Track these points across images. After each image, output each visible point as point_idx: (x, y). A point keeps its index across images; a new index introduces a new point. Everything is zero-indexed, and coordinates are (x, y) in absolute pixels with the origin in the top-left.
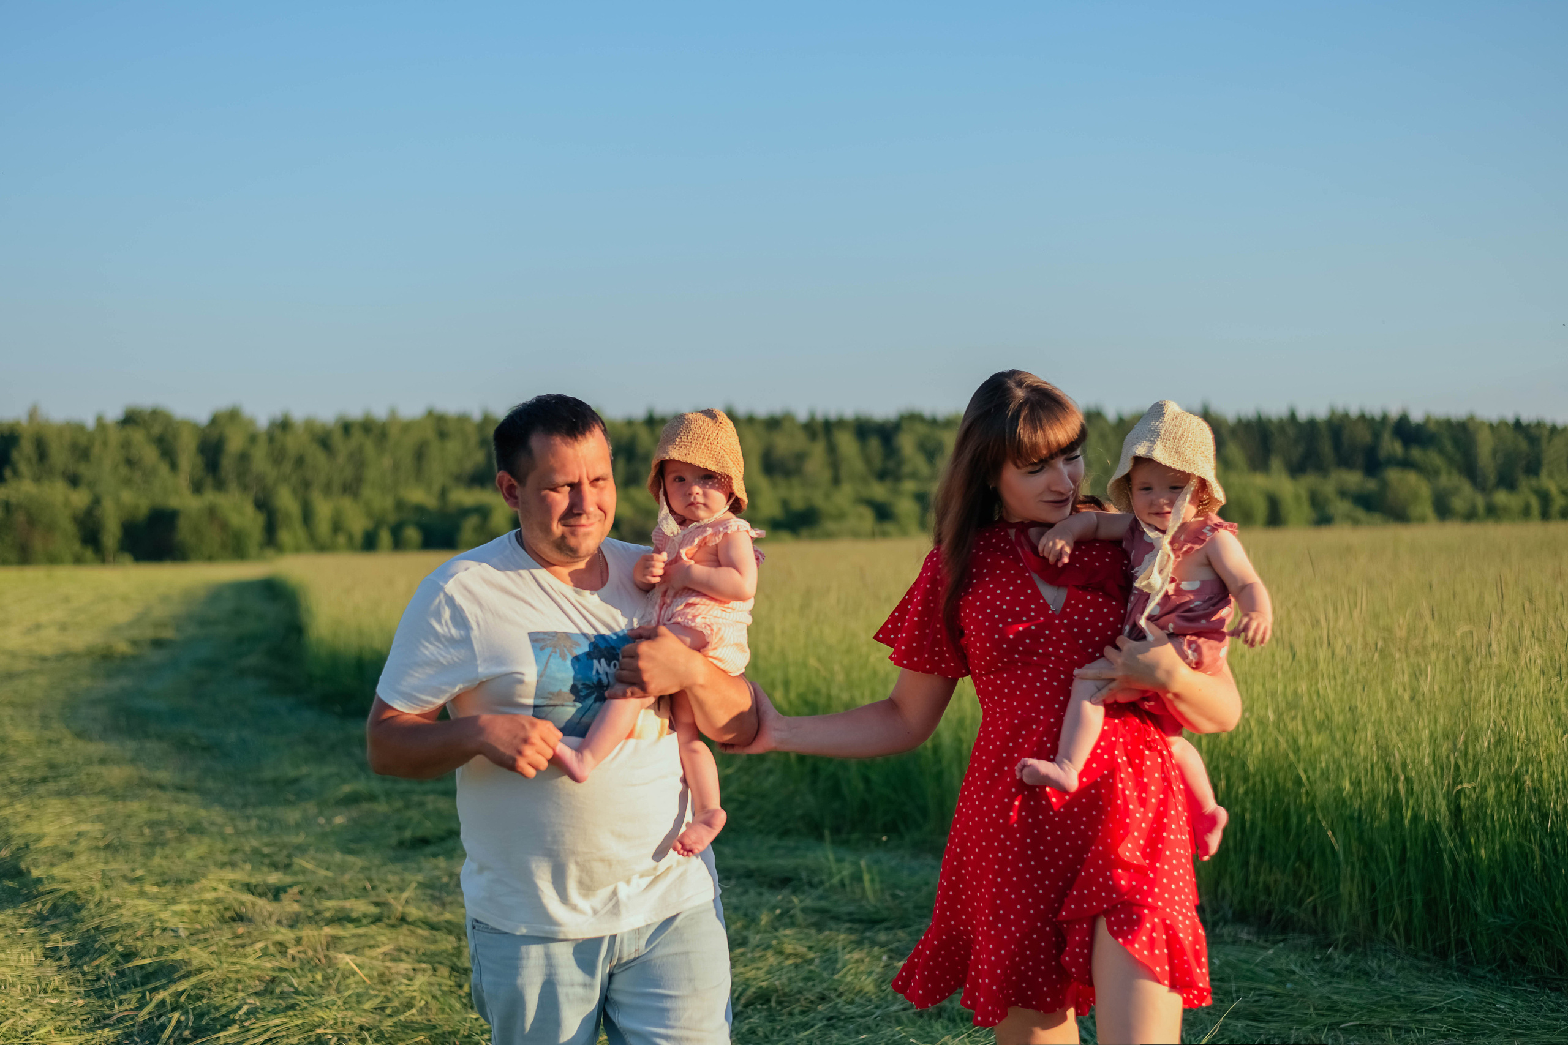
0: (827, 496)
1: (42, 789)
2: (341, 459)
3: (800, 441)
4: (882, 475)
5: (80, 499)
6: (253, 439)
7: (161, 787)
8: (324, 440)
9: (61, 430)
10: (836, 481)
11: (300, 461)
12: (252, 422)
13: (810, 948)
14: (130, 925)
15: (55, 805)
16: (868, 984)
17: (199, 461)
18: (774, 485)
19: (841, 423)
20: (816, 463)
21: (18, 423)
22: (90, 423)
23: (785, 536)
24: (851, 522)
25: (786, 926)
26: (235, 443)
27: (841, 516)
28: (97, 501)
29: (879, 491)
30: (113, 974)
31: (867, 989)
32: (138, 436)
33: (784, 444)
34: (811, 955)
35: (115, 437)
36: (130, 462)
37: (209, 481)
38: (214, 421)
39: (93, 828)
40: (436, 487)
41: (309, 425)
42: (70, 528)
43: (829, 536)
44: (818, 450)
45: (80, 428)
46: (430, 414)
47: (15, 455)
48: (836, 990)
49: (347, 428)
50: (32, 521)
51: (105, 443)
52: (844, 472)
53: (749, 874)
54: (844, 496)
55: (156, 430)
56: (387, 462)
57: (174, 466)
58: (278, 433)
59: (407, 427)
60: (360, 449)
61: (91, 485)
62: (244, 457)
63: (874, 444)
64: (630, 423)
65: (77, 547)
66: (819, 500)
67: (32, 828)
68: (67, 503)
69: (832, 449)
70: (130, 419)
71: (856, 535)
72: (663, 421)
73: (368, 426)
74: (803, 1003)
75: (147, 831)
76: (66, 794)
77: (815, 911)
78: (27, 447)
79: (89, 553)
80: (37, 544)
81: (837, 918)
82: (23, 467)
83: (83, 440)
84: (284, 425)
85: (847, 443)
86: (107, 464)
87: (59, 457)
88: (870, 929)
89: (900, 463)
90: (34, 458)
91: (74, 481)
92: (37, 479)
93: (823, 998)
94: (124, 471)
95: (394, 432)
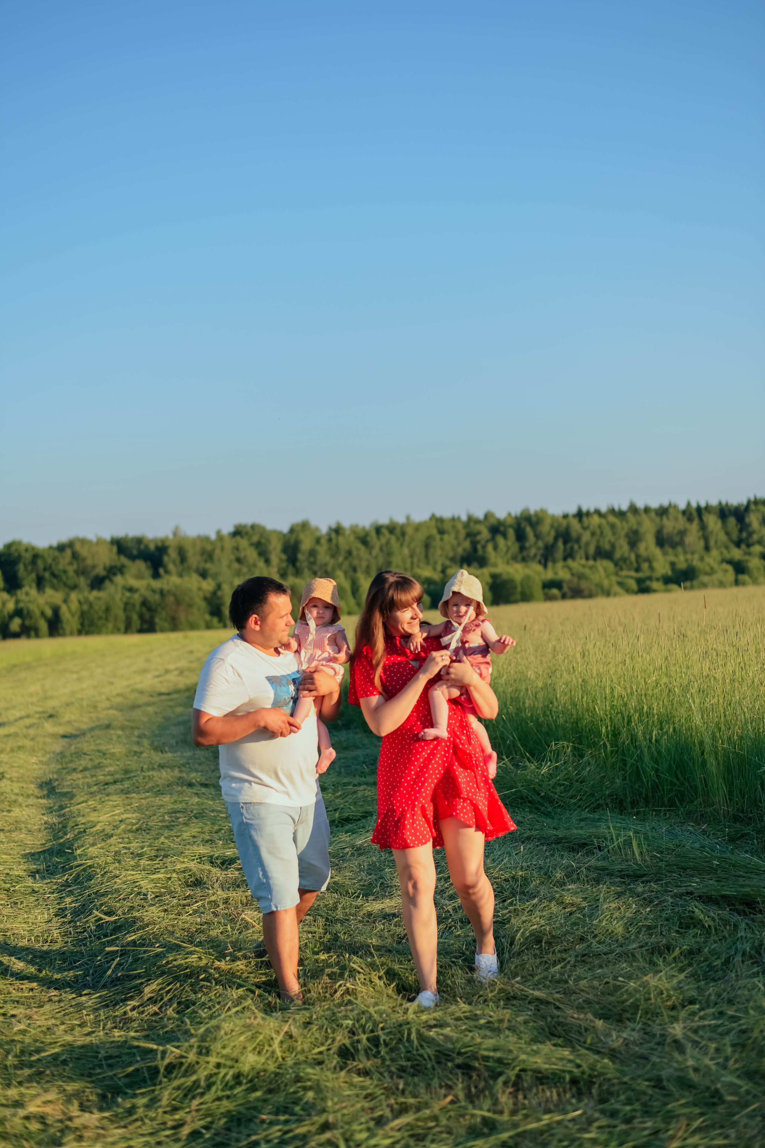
0: (702, 559)
1: (111, 788)
2: (376, 551)
3: (682, 523)
4: (738, 544)
5: (208, 585)
6: (318, 541)
7: (190, 785)
8: (364, 540)
9: (194, 541)
10: (707, 548)
11: (349, 553)
12: (317, 529)
13: (585, 899)
14: (117, 891)
15: (117, 799)
16: (618, 928)
17: (284, 557)
18: (665, 554)
19: (708, 508)
20: (693, 537)
21: (167, 538)
22: (213, 536)
23: (674, 587)
24: (719, 575)
25: (573, 882)
26: (306, 545)
27: (712, 572)
28: (219, 587)
29: (737, 554)
30: (93, 928)
31: (616, 931)
32: (243, 543)
33: (670, 526)
34: (584, 904)
35: (229, 544)
36: (239, 560)
37: (291, 569)
38: (292, 530)
39: (132, 817)
40: (439, 568)
41: (354, 529)
42: (203, 605)
43: (704, 586)
44: (694, 527)
45: (207, 539)
46: (433, 517)
47: (166, 559)
48: (593, 932)
49: (378, 530)
50: (178, 602)
51: (222, 549)
52: (712, 543)
53: (558, 841)
54: (713, 558)
55: (255, 539)
56: (406, 551)
57: (267, 561)
58: (333, 535)
59: (418, 527)
60: (388, 543)
61: (215, 576)
62: (313, 553)
63: (732, 521)
64: (565, 516)
65: (208, 617)
66: (696, 563)
67: (93, 817)
68: (200, 589)
69: (703, 527)
70: (238, 532)
71: (721, 585)
72: (588, 514)
73: (392, 529)
74: (565, 944)
75: (167, 817)
76: (125, 792)
77: (597, 868)
78: (173, 553)
79: (215, 620)
80: (182, 617)
81: (611, 875)
82: (171, 567)
83: (209, 547)
84: (338, 530)
85: (713, 522)
86: (225, 562)
87: (194, 559)
88: (633, 882)
89: (750, 534)
90: (178, 559)
91: (204, 574)
92: (181, 575)
93: (582, 939)
94: (236, 565)
95: (409, 531)
